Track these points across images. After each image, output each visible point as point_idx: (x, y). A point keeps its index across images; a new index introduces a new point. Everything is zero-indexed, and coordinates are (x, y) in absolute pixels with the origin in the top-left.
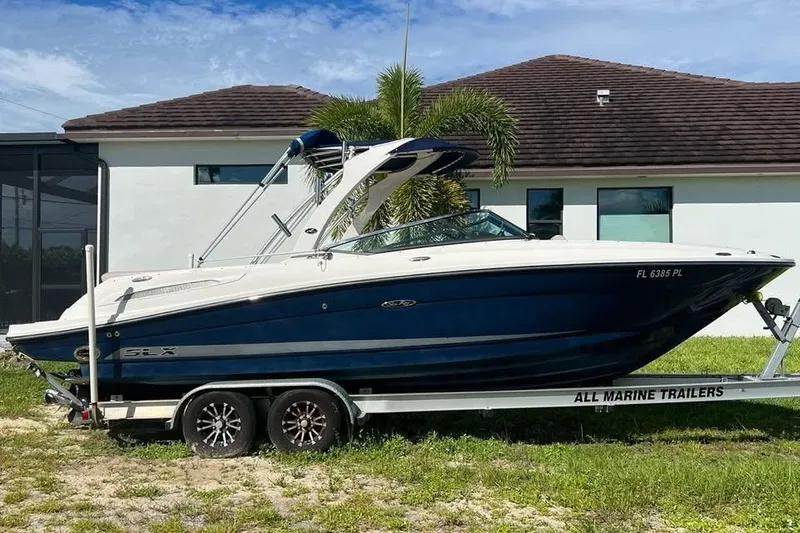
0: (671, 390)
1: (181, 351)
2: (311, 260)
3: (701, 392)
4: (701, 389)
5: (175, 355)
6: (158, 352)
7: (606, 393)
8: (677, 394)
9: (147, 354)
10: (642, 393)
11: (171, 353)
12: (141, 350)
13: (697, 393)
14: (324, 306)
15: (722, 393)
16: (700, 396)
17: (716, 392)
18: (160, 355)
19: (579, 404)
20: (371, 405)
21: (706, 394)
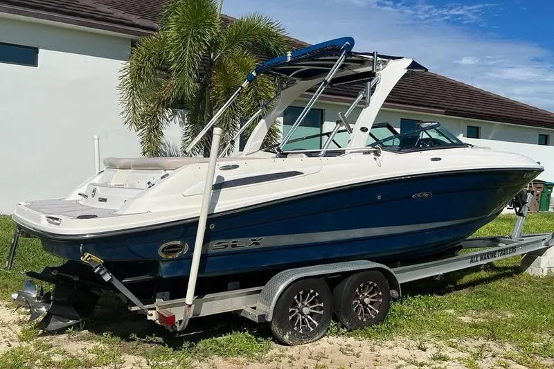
0: (501, 251)
1: (267, 241)
2: (367, 156)
3: (510, 250)
5: (262, 245)
6: (246, 244)
7: (481, 255)
8: (503, 253)
9: (235, 246)
10: (492, 254)
11: (257, 244)
12: (230, 242)
14: (379, 197)
15: (516, 250)
16: (510, 253)
18: (247, 247)
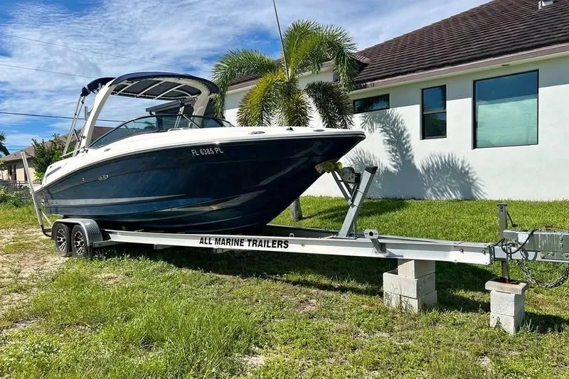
0: (254, 240)
3: (273, 244)
4: (273, 241)
5: (58, 204)
7: (216, 239)
8: (258, 244)
10: (237, 242)
13: (270, 244)
14: (83, 179)
15: (288, 246)
16: (273, 247)
17: (283, 245)
19: (202, 245)
20: (119, 237)
21: (276, 245)
